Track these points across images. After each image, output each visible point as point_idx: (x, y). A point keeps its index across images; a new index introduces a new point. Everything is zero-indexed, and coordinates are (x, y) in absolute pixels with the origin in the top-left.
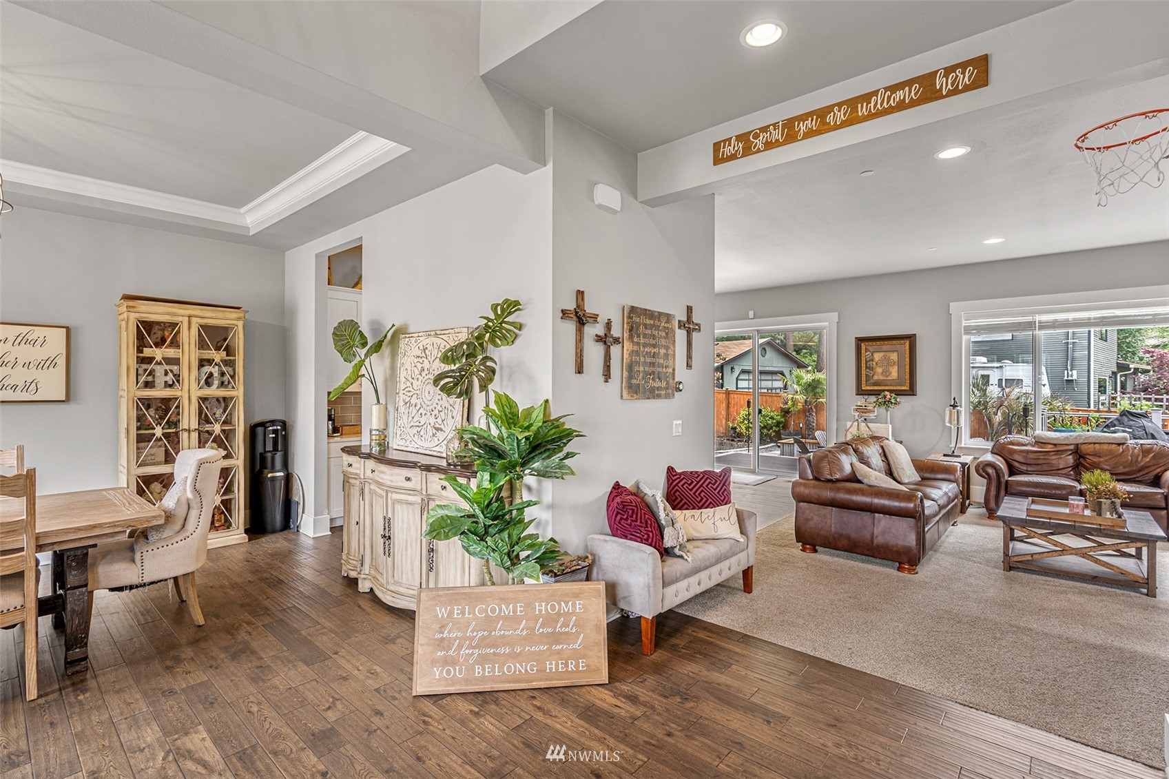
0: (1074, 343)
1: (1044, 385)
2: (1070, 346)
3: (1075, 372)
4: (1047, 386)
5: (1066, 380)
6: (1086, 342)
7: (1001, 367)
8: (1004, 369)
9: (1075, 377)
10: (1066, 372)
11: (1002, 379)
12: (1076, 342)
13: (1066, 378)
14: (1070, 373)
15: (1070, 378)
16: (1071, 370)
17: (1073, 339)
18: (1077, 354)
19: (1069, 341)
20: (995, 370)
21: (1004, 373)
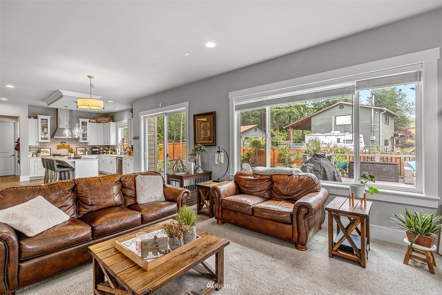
0: (374, 125)
1: (361, 142)
2: (373, 126)
3: (374, 137)
4: (363, 143)
5: (371, 140)
6: (378, 125)
7: (344, 135)
8: (345, 136)
9: (374, 139)
10: (371, 137)
11: (345, 140)
12: (375, 125)
13: (371, 139)
14: (373, 137)
15: (373, 139)
16: (373, 136)
17: (374, 124)
18: (375, 130)
19: (372, 124)
20: (342, 136)
21: (345, 137)
